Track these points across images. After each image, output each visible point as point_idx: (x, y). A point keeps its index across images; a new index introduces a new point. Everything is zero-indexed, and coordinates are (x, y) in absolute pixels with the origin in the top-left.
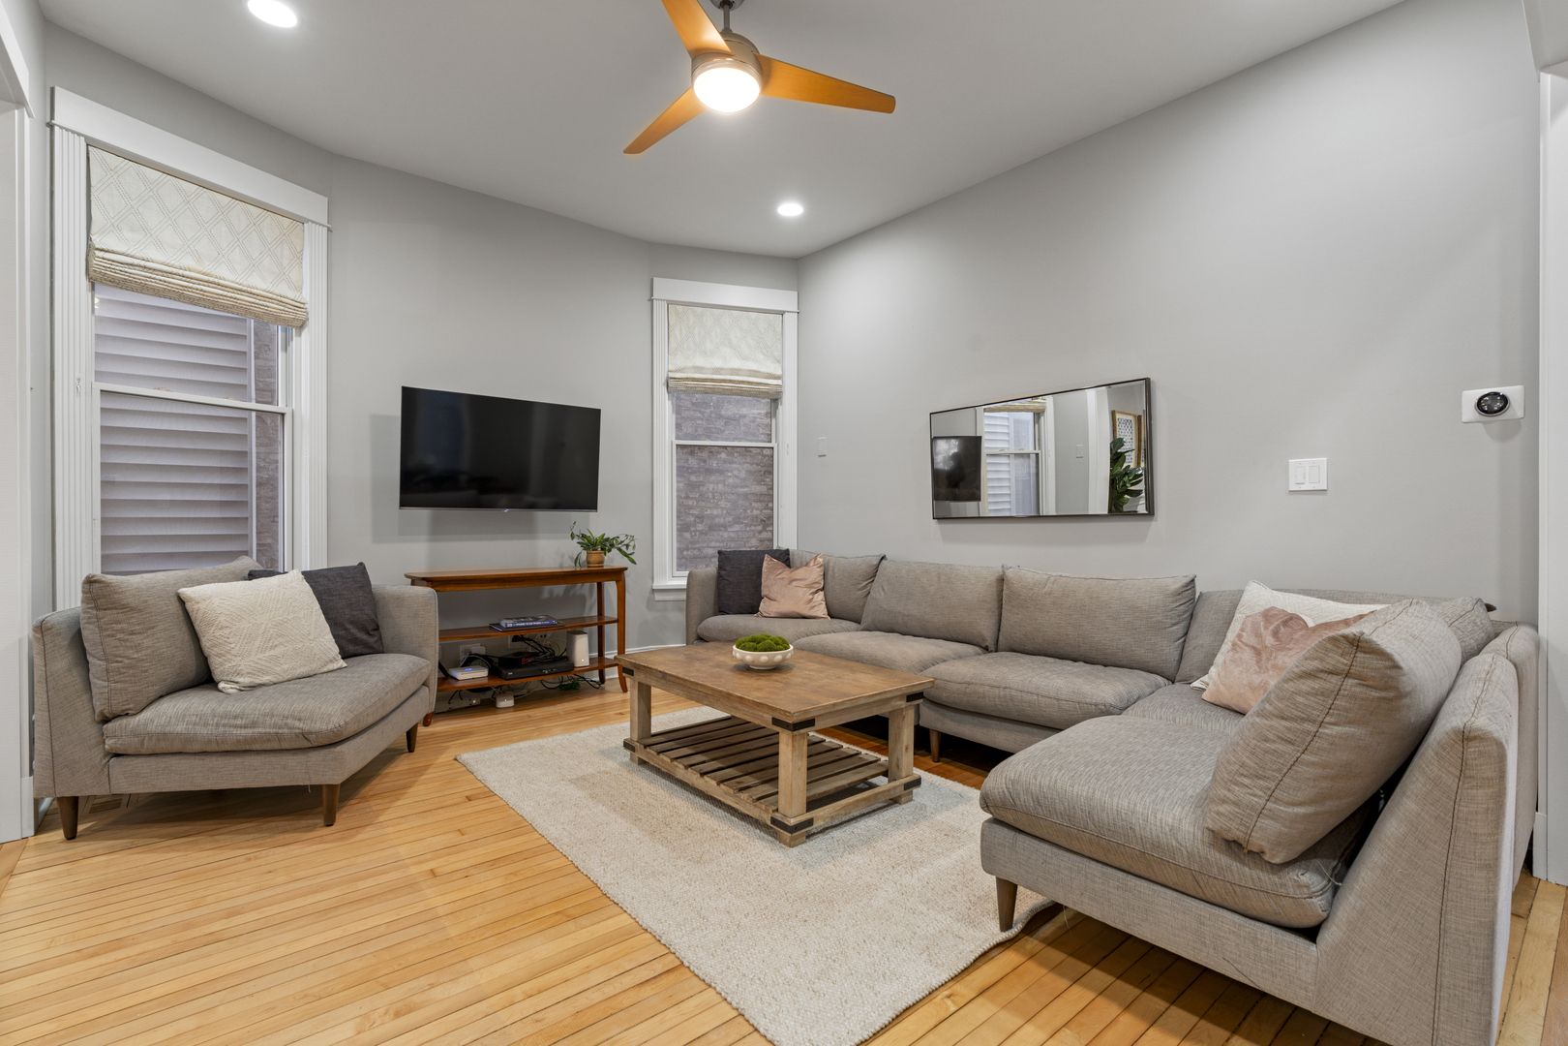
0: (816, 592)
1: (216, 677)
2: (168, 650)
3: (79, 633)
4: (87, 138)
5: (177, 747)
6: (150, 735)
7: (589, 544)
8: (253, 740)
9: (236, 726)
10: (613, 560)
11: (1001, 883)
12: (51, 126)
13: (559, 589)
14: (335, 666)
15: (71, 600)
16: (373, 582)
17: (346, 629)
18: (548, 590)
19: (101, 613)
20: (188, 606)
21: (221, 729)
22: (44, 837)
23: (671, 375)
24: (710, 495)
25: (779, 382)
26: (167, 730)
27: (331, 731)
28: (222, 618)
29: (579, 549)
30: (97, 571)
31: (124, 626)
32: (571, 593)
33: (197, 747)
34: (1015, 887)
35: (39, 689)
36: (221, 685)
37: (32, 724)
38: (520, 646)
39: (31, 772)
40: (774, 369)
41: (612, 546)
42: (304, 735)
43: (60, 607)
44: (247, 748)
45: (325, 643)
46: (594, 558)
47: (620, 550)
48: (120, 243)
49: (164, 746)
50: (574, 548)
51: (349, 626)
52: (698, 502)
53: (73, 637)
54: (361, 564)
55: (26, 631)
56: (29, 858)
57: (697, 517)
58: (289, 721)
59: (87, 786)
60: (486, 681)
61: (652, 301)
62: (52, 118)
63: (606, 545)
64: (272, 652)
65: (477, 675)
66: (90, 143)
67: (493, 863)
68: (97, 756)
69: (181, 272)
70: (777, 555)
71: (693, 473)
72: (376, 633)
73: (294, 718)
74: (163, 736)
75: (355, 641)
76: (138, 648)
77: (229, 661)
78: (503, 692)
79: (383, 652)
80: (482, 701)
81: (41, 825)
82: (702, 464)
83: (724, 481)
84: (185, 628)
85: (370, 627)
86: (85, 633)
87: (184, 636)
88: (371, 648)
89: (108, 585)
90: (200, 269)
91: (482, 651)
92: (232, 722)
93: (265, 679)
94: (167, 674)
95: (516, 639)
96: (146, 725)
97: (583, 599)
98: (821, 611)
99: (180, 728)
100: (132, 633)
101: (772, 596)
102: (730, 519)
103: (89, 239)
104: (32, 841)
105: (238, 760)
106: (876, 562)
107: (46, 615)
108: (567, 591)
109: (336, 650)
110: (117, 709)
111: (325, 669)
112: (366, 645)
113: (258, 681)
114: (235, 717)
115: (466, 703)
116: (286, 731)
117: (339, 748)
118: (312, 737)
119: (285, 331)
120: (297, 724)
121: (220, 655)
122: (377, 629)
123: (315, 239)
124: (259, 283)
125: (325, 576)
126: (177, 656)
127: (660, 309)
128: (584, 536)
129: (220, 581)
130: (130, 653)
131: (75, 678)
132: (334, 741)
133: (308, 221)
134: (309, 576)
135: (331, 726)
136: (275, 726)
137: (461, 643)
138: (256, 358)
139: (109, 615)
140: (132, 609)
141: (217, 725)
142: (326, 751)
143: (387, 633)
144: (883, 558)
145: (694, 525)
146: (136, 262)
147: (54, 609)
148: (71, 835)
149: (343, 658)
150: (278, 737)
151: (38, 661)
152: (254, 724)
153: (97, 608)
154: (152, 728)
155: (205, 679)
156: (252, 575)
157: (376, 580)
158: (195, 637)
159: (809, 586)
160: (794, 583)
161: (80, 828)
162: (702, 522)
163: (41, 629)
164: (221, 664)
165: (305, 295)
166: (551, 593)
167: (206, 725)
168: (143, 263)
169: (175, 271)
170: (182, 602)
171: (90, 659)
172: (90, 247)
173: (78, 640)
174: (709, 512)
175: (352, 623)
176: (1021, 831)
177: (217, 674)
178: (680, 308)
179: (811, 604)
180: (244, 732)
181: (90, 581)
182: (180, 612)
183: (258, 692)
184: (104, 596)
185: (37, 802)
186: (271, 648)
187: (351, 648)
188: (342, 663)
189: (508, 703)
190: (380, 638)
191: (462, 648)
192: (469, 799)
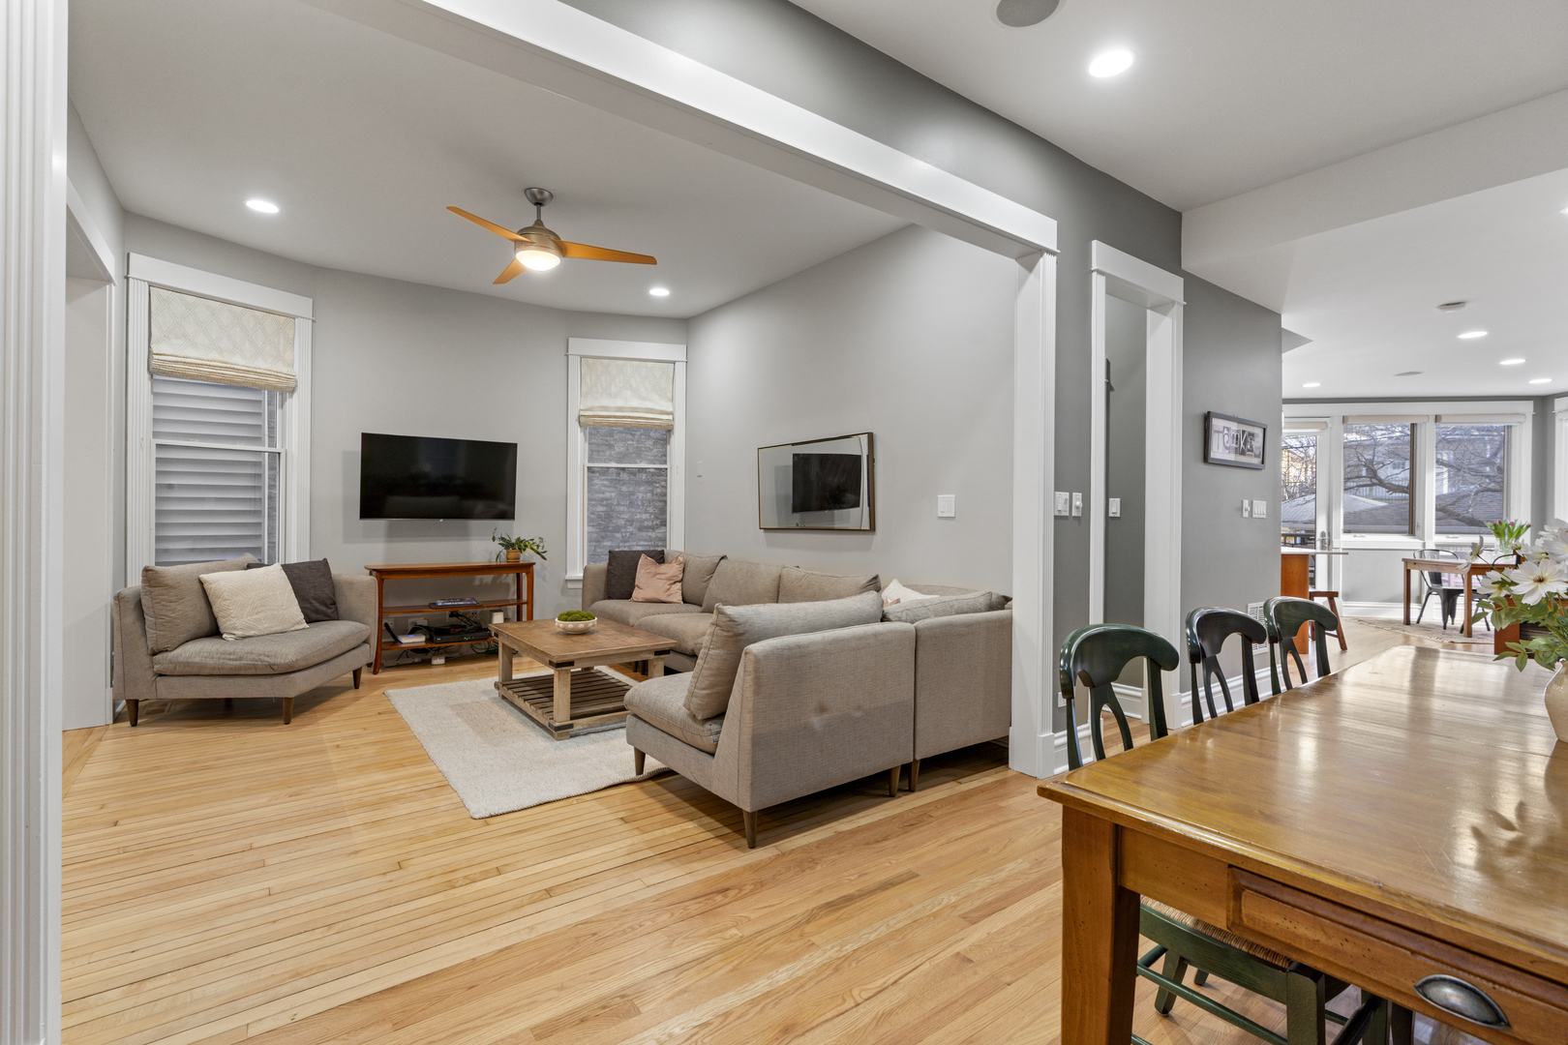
0: (675, 582)
1: (222, 631)
2: (190, 612)
3: (140, 600)
4: (148, 282)
5: (195, 671)
6: (180, 663)
7: (508, 545)
8: (240, 668)
9: (230, 659)
10: (527, 556)
11: (636, 750)
12: (127, 278)
13: (488, 578)
14: (301, 627)
15: (135, 581)
16: (334, 571)
17: (311, 603)
18: (478, 578)
19: (152, 589)
20: (205, 585)
21: (222, 661)
22: (118, 725)
23: (582, 413)
24: (640, 503)
25: (670, 417)
26: (190, 660)
27: (287, 664)
28: (225, 594)
29: (501, 548)
30: (152, 565)
31: (166, 597)
32: (498, 581)
33: (207, 672)
34: (644, 754)
35: (117, 634)
36: (224, 636)
37: (112, 657)
38: (454, 620)
39: (112, 686)
40: (667, 406)
41: (526, 546)
42: (271, 666)
43: (129, 586)
44: (237, 673)
45: (294, 611)
46: (512, 555)
47: (532, 549)
48: (169, 349)
49: (188, 670)
50: (497, 547)
51: (313, 602)
52: (628, 508)
53: (137, 603)
54: (325, 559)
55: (109, 599)
56: (110, 734)
57: (627, 520)
58: (262, 657)
59: (144, 693)
60: (424, 644)
61: (568, 356)
62: (128, 273)
63: (520, 545)
64: (257, 616)
65: (419, 640)
66: (151, 285)
67: (375, 743)
68: (149, 675)
69: (208, 363)
70: (652, 554)
71: (624, 484)
72: (333, 606)
73: (265, 655)
74: (187, 664)
75: (317, 611)
76: (173, 610)
77: (229, 620)
78: (438, 652)
79: (338, 619)
80: (420, 659)
81: (117, 719)
82: (632, 477)
83: (652, 491)
84: (203, 600)
85: (328, 603)
86: (143, 601)
87: (203, 604)
88: (329, 616)
89: (156, 572)
90: (221, 359)
91: (424, 623)
92: (228, 657)
93: (252, 633)
94: (191, 627)
95: (452, 615)
96: (177, 657)
97: (508, 586)
98: (678, 598)
99: (197, 660)
100: (171, 602)
101: (640, 586)
102: (658, 522)
103: (149, 347)
104: (111, 726)
105: (231, 681)
106: (717, 561)
107: (121, 589)
108: (494, 580)
109: (302, 616)
110: (161, 647)
111: (293, 629)
112: (325, 614)
113: (247, 634)
114: (230, 654)
115: (410, 661)
116: (259, 663)
117: (292, 675)
118: (275, 667)
119: (282, 394)
120: (266, 659)
121: (224, 617)
122: (334, 603)
123: (303, 328)
124: (262, 364)
125: (297, 568)
126: (196, 616)
127: (574, 362)
128: (503, 539)
129: (227, 570)
130: (169, 613)
131: (137, 627)
132: (288, 671)
133: (298, 317)
134: (286, 568)
135: (287, 661)
136: (253, 660)
137: (409, 617)
138: (269, 404)
139: (157, 590)
140: (171, 587)
141: (219, 658)
142: (284, 676)
143: (342, 607)
144: (722, 558)
145: (625, 527)
146: (179, 359)
147: (126, 586)
148: (134, 724)
149: (307, 623)
150: (255, 667)
151: (116, 617)
152: (241, 659)
153: (150, 586)
154: (181, 659)
155: (215, 632)
156: (249, 566)
157: (336, 570)
158: (209, 605)
159: (668, 579)
160: (658, 576)
161: (139, 721)
162: (632, 525)
163: (118, 598)
164: (225, 623)
165: (296, 370)
166: (481, 581)
167: (212, 658)
168: (183, 360)
169: (204, 362)
170: (201, 583)
171: (146, 617)
172: (150, 352)
173: (139, 605)
174: (638, 516)
175: (315, 599)
176: (641, 719)
177: (222, 628)
178: (590, 361)
179: (669, 592)
180: (235, 663)
181: (146, 570)
182: (200, 590)
183: (246, 640)
184: (155, 579)
185: (115, 706)
186: (257, 613)
187: (314, 616)
188: (306, 625)
189: (442, 661)
190: (337, 609)
191: (410, 621)
192: (380, 714)
